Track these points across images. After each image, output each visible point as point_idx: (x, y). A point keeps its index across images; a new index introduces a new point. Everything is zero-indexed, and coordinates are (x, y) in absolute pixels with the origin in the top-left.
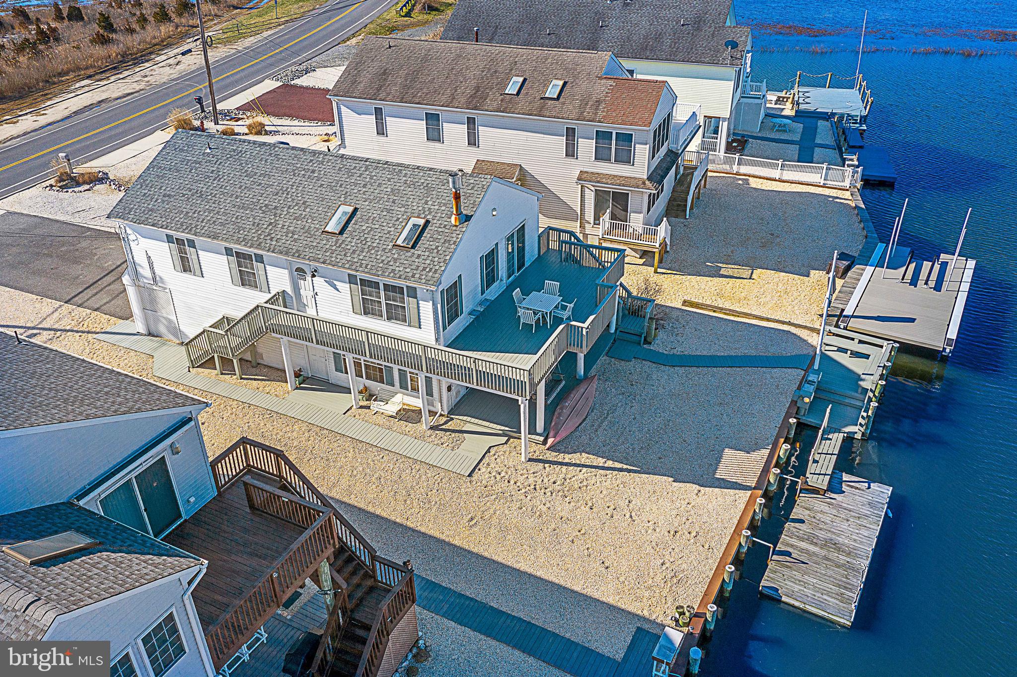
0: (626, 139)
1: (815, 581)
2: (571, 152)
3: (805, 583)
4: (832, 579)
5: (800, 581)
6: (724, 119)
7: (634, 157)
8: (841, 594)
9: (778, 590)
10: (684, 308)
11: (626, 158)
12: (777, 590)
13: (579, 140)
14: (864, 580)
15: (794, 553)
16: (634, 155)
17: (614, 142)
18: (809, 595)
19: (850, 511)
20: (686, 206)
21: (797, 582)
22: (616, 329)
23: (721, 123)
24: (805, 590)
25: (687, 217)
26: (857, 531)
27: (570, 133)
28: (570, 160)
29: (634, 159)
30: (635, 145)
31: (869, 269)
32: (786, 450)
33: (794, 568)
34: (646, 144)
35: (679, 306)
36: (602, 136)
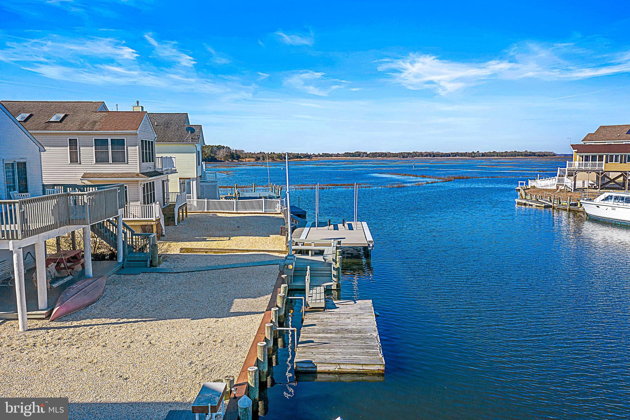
0: (119, 143)
1: (341, 350)
2: (75, 159)
3: (333, 353)
4: (354, 346)
5: (328, 353)
6: (193, 179)
7: (127, 157)
8: (367, 352)
9: (312, 361)
10: (181, 254)
11: (120, 158)
12: (310, 362)
13: (81, 148)
14: (380, 341)
15: (316, 340)
16: (127, 155)
17: (110, 147)
18: (340, 358)
19: (348, 314)
20: (174, 217)
21: (326, 354)
22: (123, 260)
23: (191, 182)
24: (335, 356)
25: (176, 224)
26: (360, 321)
27: (73, 143)
28: (74, 166)
29: (127, 159)
30: (127, 147)
31: (306, 229)
32: (285, 287)
33: (320, 347)
34: (136, 146)
35: (178, 253)
36: (100, 143)
